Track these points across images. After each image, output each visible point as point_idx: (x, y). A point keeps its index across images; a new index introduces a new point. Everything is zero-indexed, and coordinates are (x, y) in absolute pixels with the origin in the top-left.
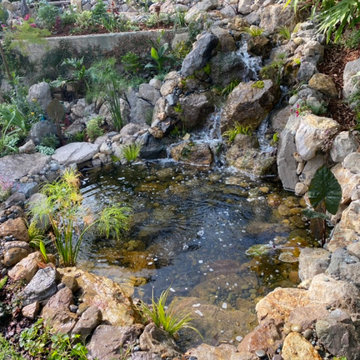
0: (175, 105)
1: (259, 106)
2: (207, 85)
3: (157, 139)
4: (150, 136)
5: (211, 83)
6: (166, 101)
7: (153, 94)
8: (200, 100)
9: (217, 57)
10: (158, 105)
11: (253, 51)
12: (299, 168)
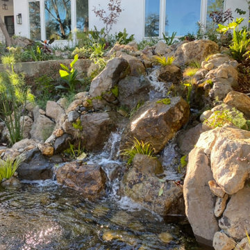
0: (74, 121)
1: (164, 122)
2: (114, 107)
3: (44, 155)
4: (38, 151)
5: (118, 104)
6: (66, 117)
7: (57, 111)
8: (102, 117)
9: (126, 79)
10: (58, 122)
11: (162, 78)
12: (217, 207)
